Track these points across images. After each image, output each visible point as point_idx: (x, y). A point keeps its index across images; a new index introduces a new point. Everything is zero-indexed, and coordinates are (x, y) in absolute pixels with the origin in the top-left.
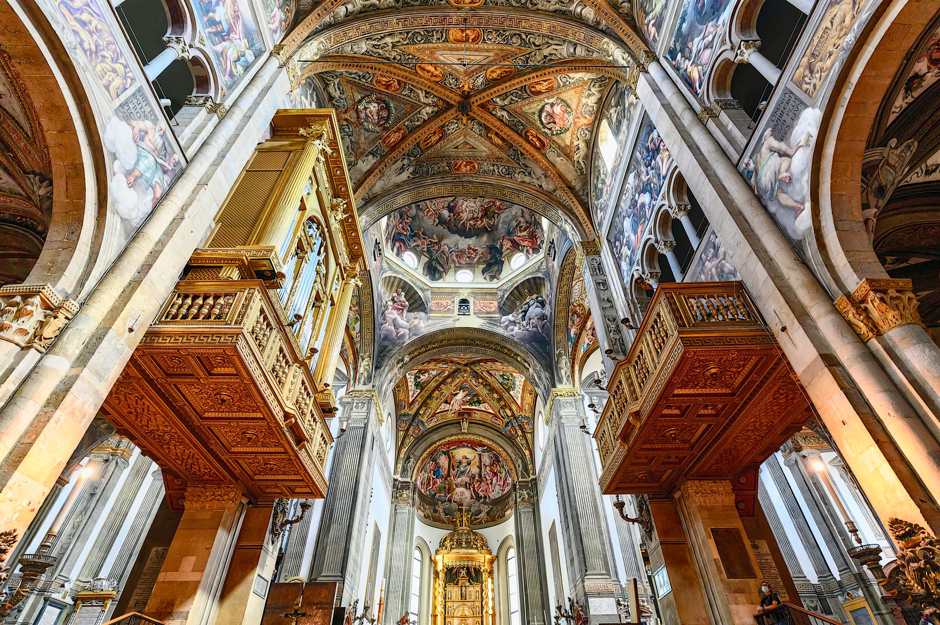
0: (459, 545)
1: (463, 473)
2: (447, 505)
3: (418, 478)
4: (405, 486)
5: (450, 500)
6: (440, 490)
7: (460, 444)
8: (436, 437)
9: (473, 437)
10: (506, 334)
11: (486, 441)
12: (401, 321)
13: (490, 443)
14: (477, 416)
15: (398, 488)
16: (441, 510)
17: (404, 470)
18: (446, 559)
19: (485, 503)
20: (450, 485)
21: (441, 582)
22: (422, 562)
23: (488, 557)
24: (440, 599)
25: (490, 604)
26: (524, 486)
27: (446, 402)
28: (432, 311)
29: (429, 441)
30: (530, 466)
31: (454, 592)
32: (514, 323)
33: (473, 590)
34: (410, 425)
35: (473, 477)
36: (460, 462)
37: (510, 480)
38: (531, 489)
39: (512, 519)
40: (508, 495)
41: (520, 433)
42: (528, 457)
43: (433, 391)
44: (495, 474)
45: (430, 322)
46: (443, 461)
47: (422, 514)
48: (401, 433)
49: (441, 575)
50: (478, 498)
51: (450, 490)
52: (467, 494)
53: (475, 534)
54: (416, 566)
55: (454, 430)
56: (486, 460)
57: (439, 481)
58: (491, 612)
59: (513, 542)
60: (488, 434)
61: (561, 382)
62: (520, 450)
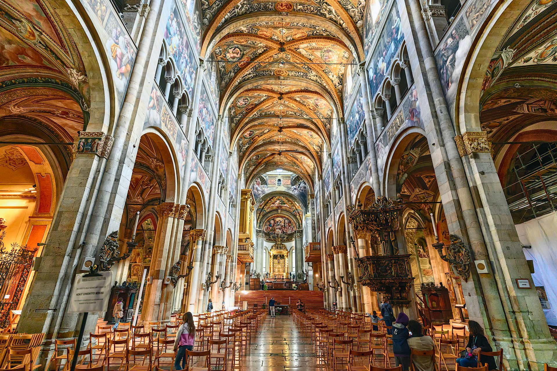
0: (277, 248)
1: (279, 225)
2: (273, 235)
3: (264, 229)
4: (260, 231)
5: (274, 234)
6: (271, 230)
7: (278, 217)
8: (269, 215)
9: (282, 215)
10: (293, 193)
11: (287, 216)
12: (259, 189)
13: (288, 217)
14: (284, 208)
15: (258, 232)
16: (271, 237)
17: (259, 226)
18: (274, 252)
19: (286, 235)
20: (274, 229)
21: (272, 258)
22: (266, 253)
23: (287, 252)
24: (272, 264)
25: (287, 265)
26: (299, 232)
27: (273, 204)
28: (269, 184)
29: (267, 216)
30: (301, 226)
31: (276, 261)
32: (295, 189)
33: (282, 261)
34: (261, 212)
35: (282, 226)
36: (278, 222)
37: (294, 229)
38: (301, 233)
39: (294, 241)
40: (293, 234)
41: (298, 215)
42: (300, 222)
43: (269, 201)
44: (290, 226)
45: (268, 189)
46: (272, 222)
47: (265, 239)
48: (258, 215)
49: (272, 257)
50: (284, 233)
51: (274, 230)
52: (280, 231)
53: (282, 245)
54: (264, 254)
55: (275, 212)
56: (287, 221)
57: (271, 228)
58: (287, 267)
59: (294, 248)
60: (287, 214)
61: (308, 212)
62: (298, 220)
